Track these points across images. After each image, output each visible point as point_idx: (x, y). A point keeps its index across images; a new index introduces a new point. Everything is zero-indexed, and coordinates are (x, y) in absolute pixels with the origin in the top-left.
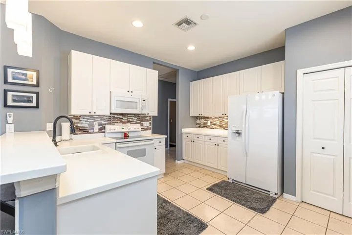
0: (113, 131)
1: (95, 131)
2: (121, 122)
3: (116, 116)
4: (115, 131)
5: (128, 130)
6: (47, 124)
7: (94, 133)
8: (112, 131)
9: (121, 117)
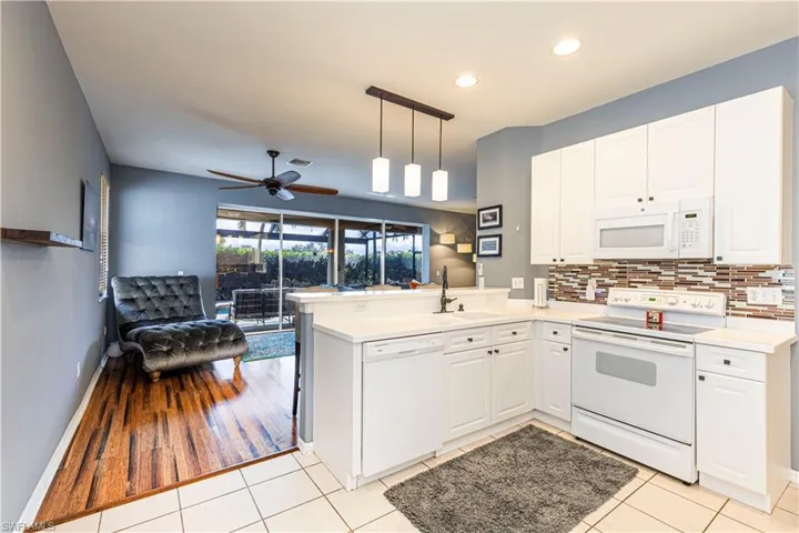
0: (624, 303)
1: (588, 298)
2: (657, 283)
3: (640, 267)
4: (629, 304)
5: (667, 307)
6: (514, 279)
7: (585, 301)
8: (619, 303)
9: (655, 268)
